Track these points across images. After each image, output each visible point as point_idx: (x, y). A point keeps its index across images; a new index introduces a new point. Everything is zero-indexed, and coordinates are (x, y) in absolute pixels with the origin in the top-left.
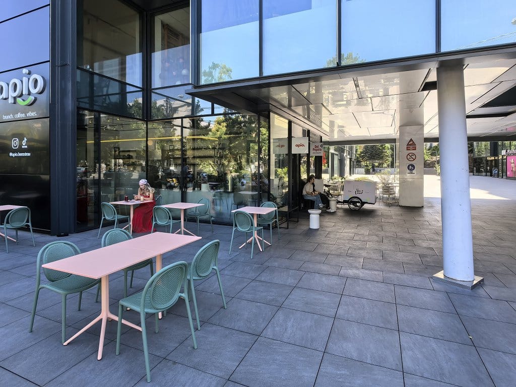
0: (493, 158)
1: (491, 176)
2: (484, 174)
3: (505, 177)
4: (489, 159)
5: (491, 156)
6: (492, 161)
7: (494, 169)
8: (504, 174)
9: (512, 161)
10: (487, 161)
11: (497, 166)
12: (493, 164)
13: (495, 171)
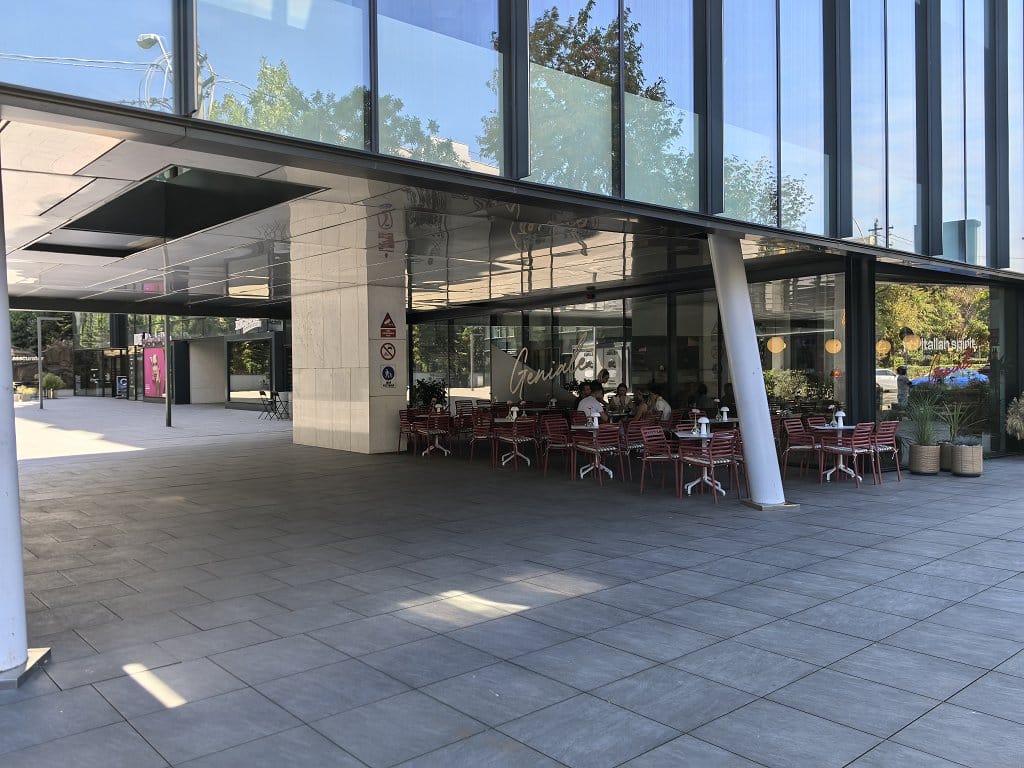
0: (117, 352)
1: (114, 395)
2: (99, 391)
3: (141, 397)
4: (108, 353)
5: (114, 346)
6: (114, 358)
7: (120, 379)
8: (140, 390)
9: (155, 361)
10: (105, 359)
11: (125, 371)
12: (118, 367)
13: (121, 384)
